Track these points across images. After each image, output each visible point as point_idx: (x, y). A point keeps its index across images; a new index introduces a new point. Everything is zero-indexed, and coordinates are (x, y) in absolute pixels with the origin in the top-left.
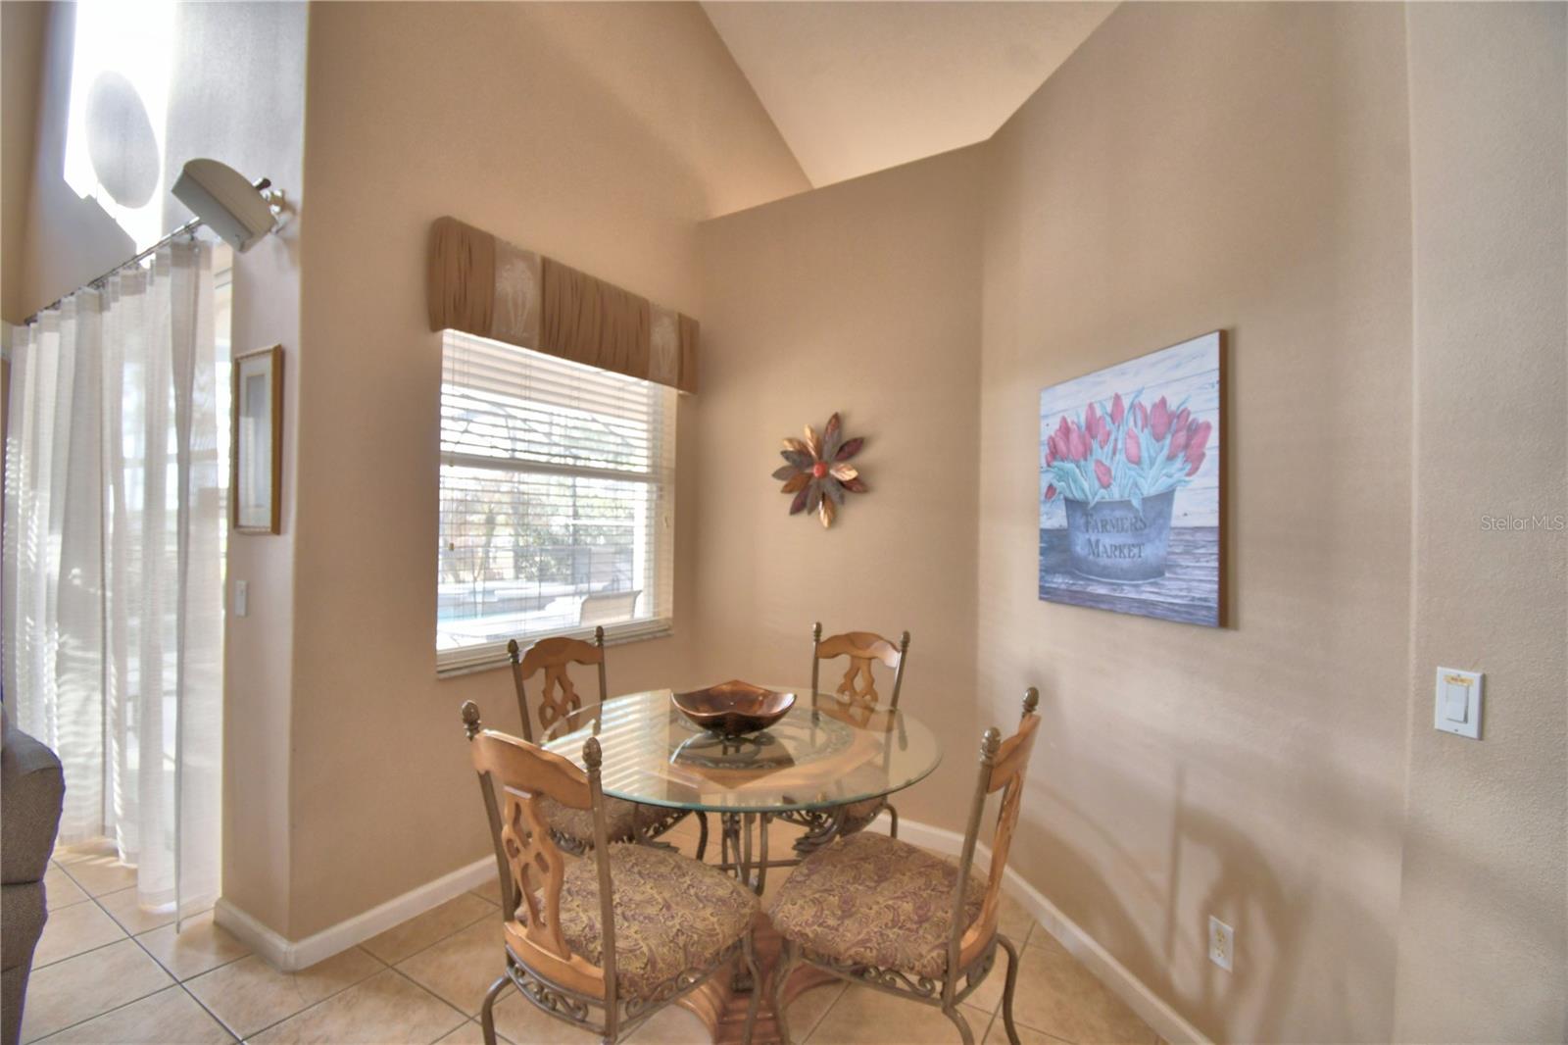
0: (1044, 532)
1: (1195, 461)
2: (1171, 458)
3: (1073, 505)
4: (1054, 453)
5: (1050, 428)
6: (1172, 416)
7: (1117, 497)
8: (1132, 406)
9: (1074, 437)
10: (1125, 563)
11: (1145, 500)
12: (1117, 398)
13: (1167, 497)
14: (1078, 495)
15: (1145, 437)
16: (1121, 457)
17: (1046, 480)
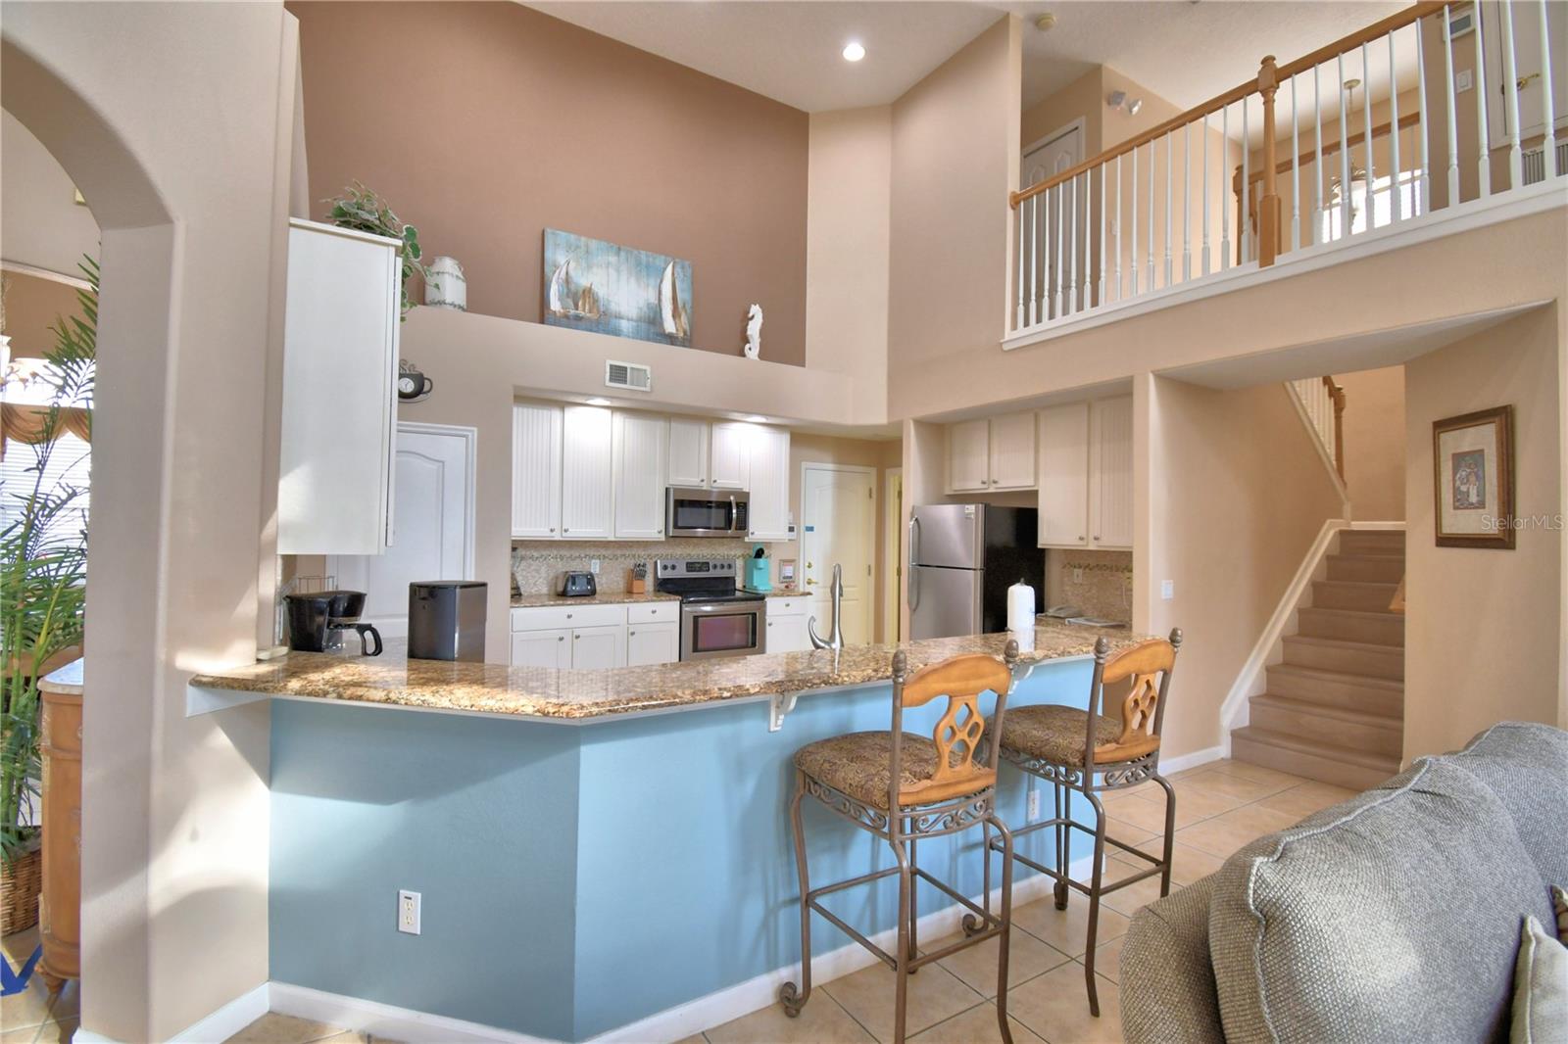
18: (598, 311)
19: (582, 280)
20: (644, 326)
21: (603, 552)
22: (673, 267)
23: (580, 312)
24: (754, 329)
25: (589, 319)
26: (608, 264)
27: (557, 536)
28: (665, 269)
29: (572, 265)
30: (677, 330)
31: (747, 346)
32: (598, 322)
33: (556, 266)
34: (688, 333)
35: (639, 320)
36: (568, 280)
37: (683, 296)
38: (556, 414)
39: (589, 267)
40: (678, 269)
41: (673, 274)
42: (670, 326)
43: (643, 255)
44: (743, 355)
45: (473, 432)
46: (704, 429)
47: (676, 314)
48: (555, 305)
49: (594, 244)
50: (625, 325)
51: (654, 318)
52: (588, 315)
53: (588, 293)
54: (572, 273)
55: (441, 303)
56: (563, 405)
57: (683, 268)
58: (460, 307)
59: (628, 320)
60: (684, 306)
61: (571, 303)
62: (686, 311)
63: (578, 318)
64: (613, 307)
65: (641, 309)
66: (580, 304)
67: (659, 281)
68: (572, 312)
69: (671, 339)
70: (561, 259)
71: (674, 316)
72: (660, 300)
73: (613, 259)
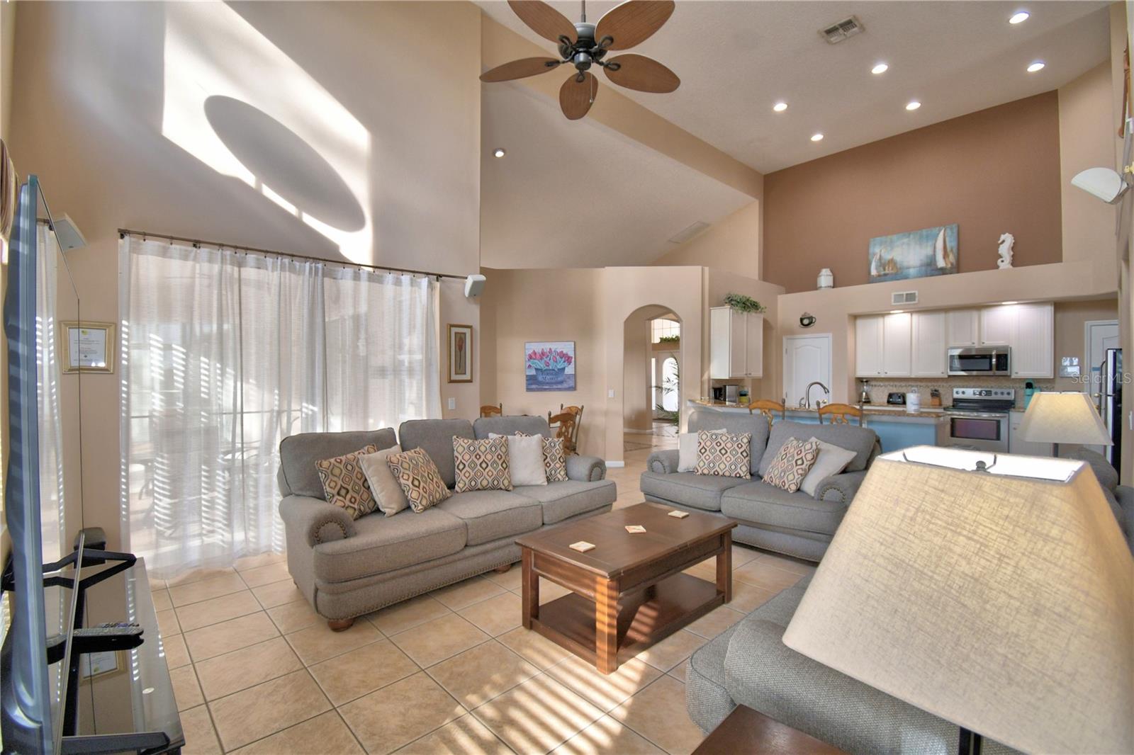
0: (527, 376)
1: (570, 363)
2: (564, 362)
3: (536, 369)
4: (530, 357)
5: (530, 352)
6: (564, 355)
7: (551, 368)
8: (555, 351)
9: (538, 355)
10: (553, 381)
11: (558, 369)
12: (550, 349)
13: (564, 369)
14: (539, 368)
15: (558, 357)
16: (552, 361)
17: (528, 364)
18: (897, 268)
19: (888, 257)
20: (923, 268)
21: (919, 384)
22: (945, 231)
23: (887, 272)
24: (1005, 249)
25: (892, 274)
26: (903, 244)
27: (883, 376)
28: (938, 234)
29: (883, 251)
30: (946, 264)
31: (1000, 261)
32: (896, 274)
33: (874, 254)
34: (955, 263)
35: (921, 266)
36: (881, 258)
37: (952, 244)
38: (880, 320)
39: (892, 249)
40: (948, 231)
41: (944, 235)
42: (941, 263)
43: (924, 232)
44: (997, 267)
45: (830, 335)
46: (975, 314)
47: (945, 256)
48: (874, 272)
49: (895, 237)
50: (912, 271)
51: (931, 262)
52: (891, 272)
53: (892, 261)
54: (883, 255)
55: (821, 287)
56: (883, 315)
57: (951, 229)
58: (830, 287)
59: (914, 267)
60: (952, 250)
61: (882, 269)
62: (953, 253)
63: (885, 275)
64: (905, 264)
65: (921, 260)
66: (887, 268)
67: (934, 242)
68: (882, 273)
69: (943, 271)
70: (877, 250)
71: (944, 258)
72: (935, 251)
73: (906, 240)
